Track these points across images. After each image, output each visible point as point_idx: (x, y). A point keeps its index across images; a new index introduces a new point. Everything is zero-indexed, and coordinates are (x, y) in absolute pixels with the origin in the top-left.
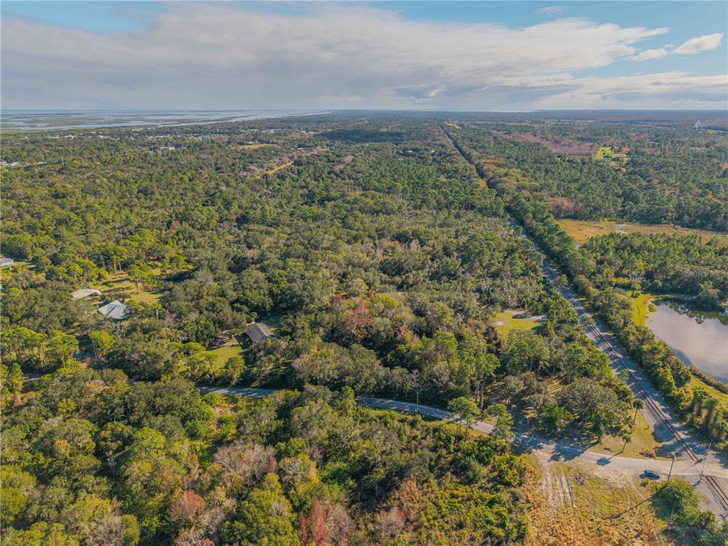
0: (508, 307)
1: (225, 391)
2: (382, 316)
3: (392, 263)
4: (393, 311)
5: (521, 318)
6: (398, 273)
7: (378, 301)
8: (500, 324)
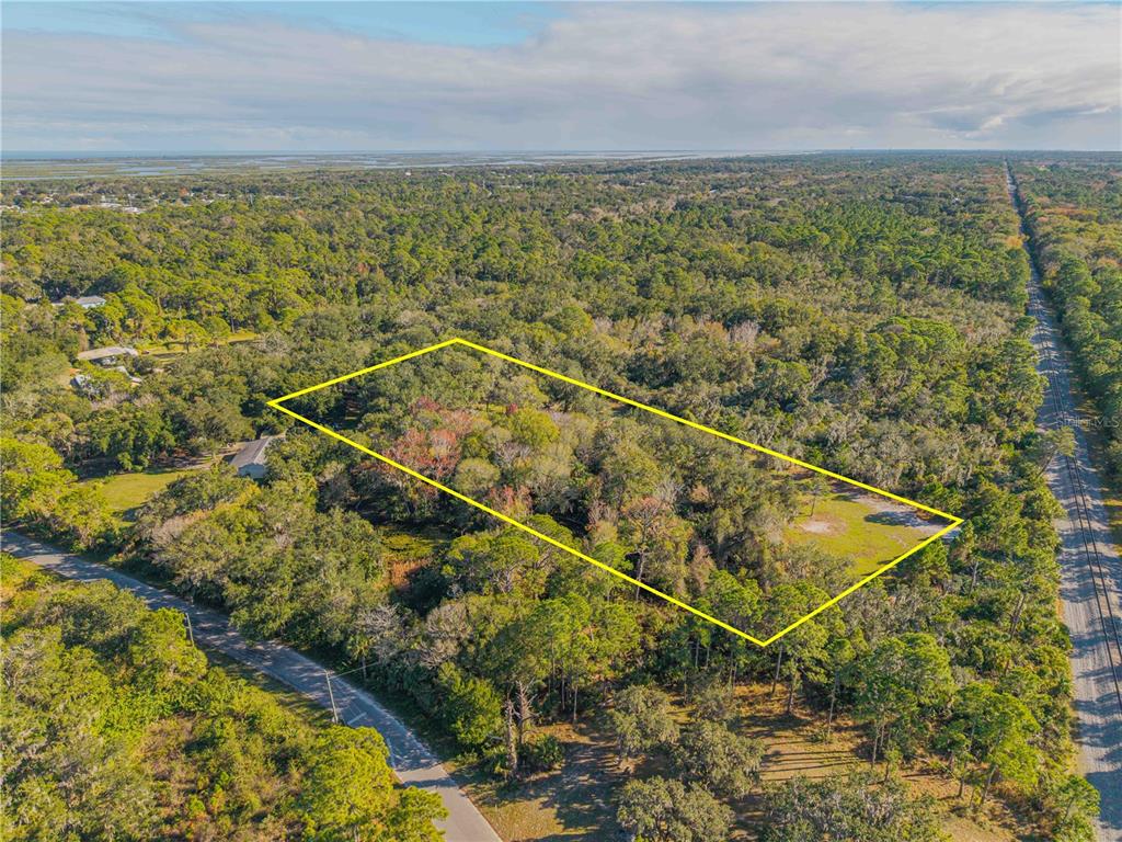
1: (55, 559)
2: (492, 458)
3: (661, 361)
4: (527, 450)
5: (891, 523)
6: (668, 384)
7: (510, 425)
8: (817, 527)
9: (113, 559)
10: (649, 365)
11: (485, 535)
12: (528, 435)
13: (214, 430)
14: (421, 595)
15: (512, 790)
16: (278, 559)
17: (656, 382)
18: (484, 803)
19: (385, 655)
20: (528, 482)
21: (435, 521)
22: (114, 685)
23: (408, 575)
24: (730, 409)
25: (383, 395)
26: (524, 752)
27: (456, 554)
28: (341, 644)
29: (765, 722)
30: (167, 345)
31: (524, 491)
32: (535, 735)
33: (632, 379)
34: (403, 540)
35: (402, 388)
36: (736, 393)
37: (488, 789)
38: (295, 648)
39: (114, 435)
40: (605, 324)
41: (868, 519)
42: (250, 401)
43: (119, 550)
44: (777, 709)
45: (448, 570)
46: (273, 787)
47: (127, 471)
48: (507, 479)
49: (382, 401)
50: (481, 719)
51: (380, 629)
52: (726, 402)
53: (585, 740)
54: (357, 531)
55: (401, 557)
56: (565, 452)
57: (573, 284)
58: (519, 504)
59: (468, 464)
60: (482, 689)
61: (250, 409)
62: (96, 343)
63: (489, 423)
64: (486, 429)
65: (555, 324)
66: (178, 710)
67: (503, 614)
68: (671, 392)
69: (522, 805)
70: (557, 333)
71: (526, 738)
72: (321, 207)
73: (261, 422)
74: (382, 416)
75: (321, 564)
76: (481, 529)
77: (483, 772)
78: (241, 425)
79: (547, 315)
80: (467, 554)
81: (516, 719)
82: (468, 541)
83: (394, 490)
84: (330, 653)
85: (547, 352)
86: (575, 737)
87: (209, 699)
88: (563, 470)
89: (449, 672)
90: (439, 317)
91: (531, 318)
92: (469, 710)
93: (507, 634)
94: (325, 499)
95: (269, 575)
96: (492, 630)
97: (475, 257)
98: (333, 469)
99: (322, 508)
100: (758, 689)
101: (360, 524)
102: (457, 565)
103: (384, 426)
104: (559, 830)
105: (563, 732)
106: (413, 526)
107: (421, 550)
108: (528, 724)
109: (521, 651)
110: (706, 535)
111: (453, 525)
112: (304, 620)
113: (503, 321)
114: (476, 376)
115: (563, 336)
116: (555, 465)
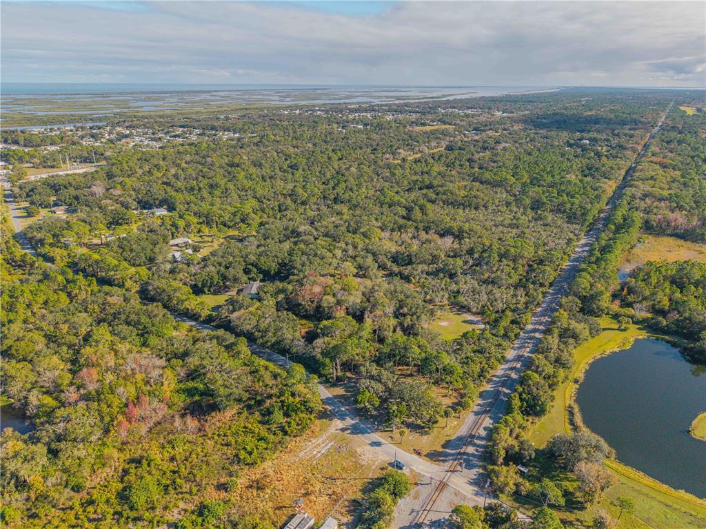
0: (470, 311)
1: (194, 323)
2: (334, 295)
3: (406, 255)
4: (346, 293)
5: (470, 323)
6: (407, 265)
7: (341, 283)
8: (444, 324)
9: (212, 324)
10: (401, 256)
11: (330, 321)
12: (347, 287)
13: (236, 280)
14: (310, 337)
15: (334, 385)
16: (269, 326)
17: (403, 263)
18: (326, 387)
19: (300, 354)
20: (346, 304)
21: (314, 316)
22: (229, 357)
23: (306, 333)
24: (429, 277)
25: (296, 268)
26: (337, 377)
27: (321, 326)
28: (289, 349)
29: (404, 375)
30: (201, 236)
31: (344, 307)
32: (340, 374)
33: (393, 262)
34: (304, 322)
35: (303, 266)
36: (434, 270)
37: (327, 385)
38: (274, 351)
39: (203, 281)
40: (387, 234)
41: (463, 322)
42: (246, 268)
43: (214, 321)
44: (409, 372)
45: (319, 331)
46: (274, 382)
47: (205, 294)
48: (339, 303)
49: (296, 271)
50: (327, 368)
51: (299, 346)
52: (428, 273)
53: (354, 376)
54: (291, 318)
55: (305, 326)
56: (359, 294)
57: (377, 210)
58: (342, 312)
59: (326, 297)
60: (327, 360)
61: (246, 271)
62: (175, 237)
63: (333, 282)
64: (332, 285)
65: (365, 235)
66: (245, 364)
67: (334, 342)
68: (406, 269)
69: (336, 388)
70: (365, 239)
71: (339, 374)
72: (252, 144)
73: (251, 277)
74: (296, 277)
75: (281, 328)
76: (329, 319)
77: (327, 381)
78: (245, 278)
79: (362, 230)
80: (325, 326)
81: (336, 369)
82: (325, 322)
83: (300, 304)
84: (284, 351)
85: (359, 249)
86: (352, 376)
87: (254, 362)
88: (358, 301)
89: (319, 356)
90: (316, 229)
91: (355, 232)
92: (324, 365)
93: (335, 347)
94: (279, 307)
95: (266, 331)
96: (331, 346)
97: (334, 188)
98: (281, 297)
99: (278, 310)
100: (405, 368)
101: (292, 316)
102: (321, 329)
103: (297, 281)
104: (344, 393)
105: (348, 374)
106: (307, 317)
107: (310, 325)
108: (339, 370)
109: (338, 353)
110: (401, 324)
111: (321, 317)
112: (278, 342)
113: (343, 233)
114: (330, 260)
115: (367, 241)
116: (355, 299)
